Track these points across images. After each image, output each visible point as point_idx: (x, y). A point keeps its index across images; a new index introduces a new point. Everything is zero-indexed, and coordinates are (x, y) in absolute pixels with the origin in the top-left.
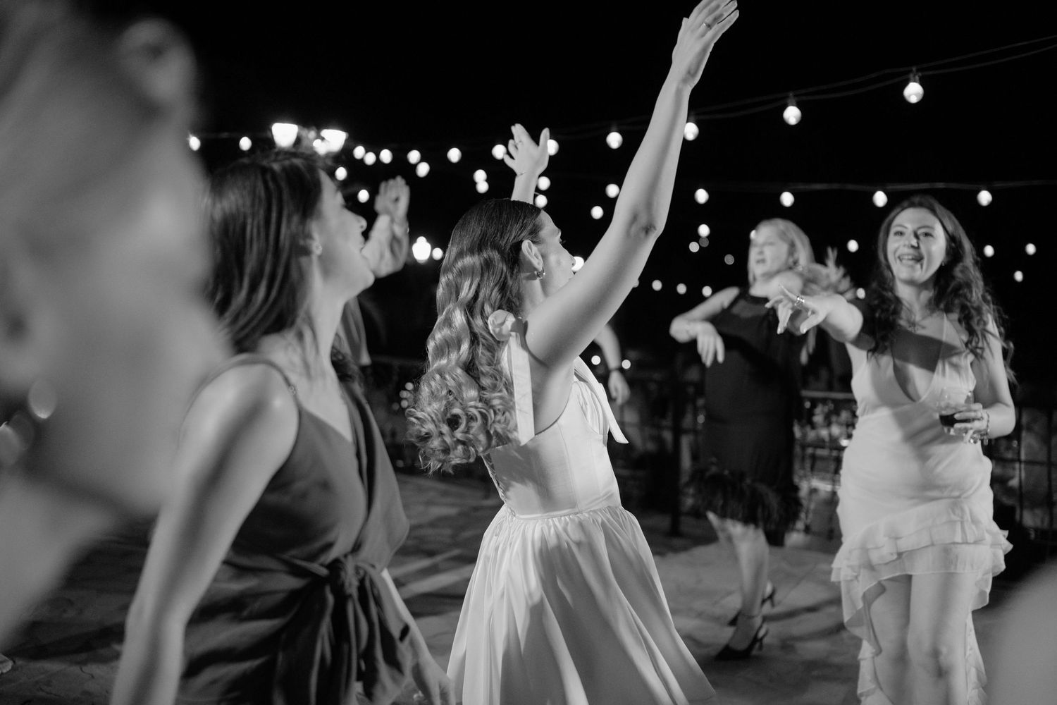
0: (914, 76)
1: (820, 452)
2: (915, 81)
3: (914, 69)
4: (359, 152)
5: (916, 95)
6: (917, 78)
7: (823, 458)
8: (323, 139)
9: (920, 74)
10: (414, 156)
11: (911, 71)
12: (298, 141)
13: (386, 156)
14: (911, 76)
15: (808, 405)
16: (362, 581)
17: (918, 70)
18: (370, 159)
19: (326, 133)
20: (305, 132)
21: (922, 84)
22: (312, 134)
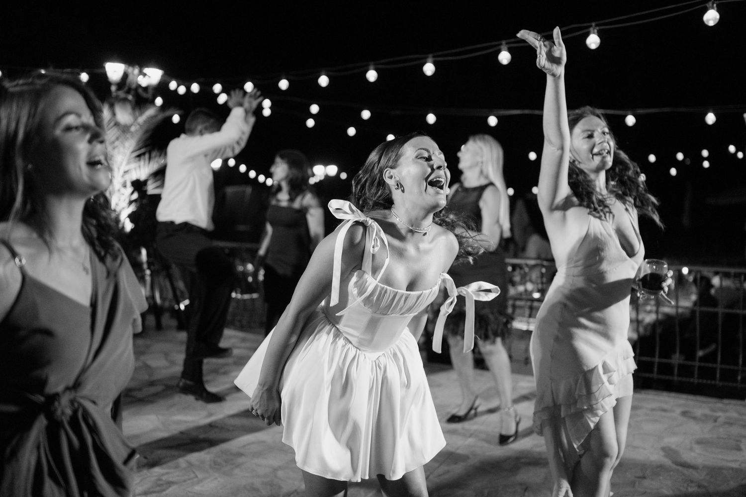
0: (594, 30)
1: (518, 303)
2: (594, 33)
3: (593, 24)
4: (173, 85)
5: (595, 43)
6: (596, 31)
7: (521, 307)
8: (145, 75)
9: (598, 28)
10: (217, 88)
11: (591, 26)
12: (125, 76)
13: (195, 88)
14: (591, 29)
15: (510, 269)
16: (75, 412)
17: (596, 26)
18: (182, 90)
19: (146, 70)
20: (130, 70)
21: (599, 36)
22: (136, 71)
